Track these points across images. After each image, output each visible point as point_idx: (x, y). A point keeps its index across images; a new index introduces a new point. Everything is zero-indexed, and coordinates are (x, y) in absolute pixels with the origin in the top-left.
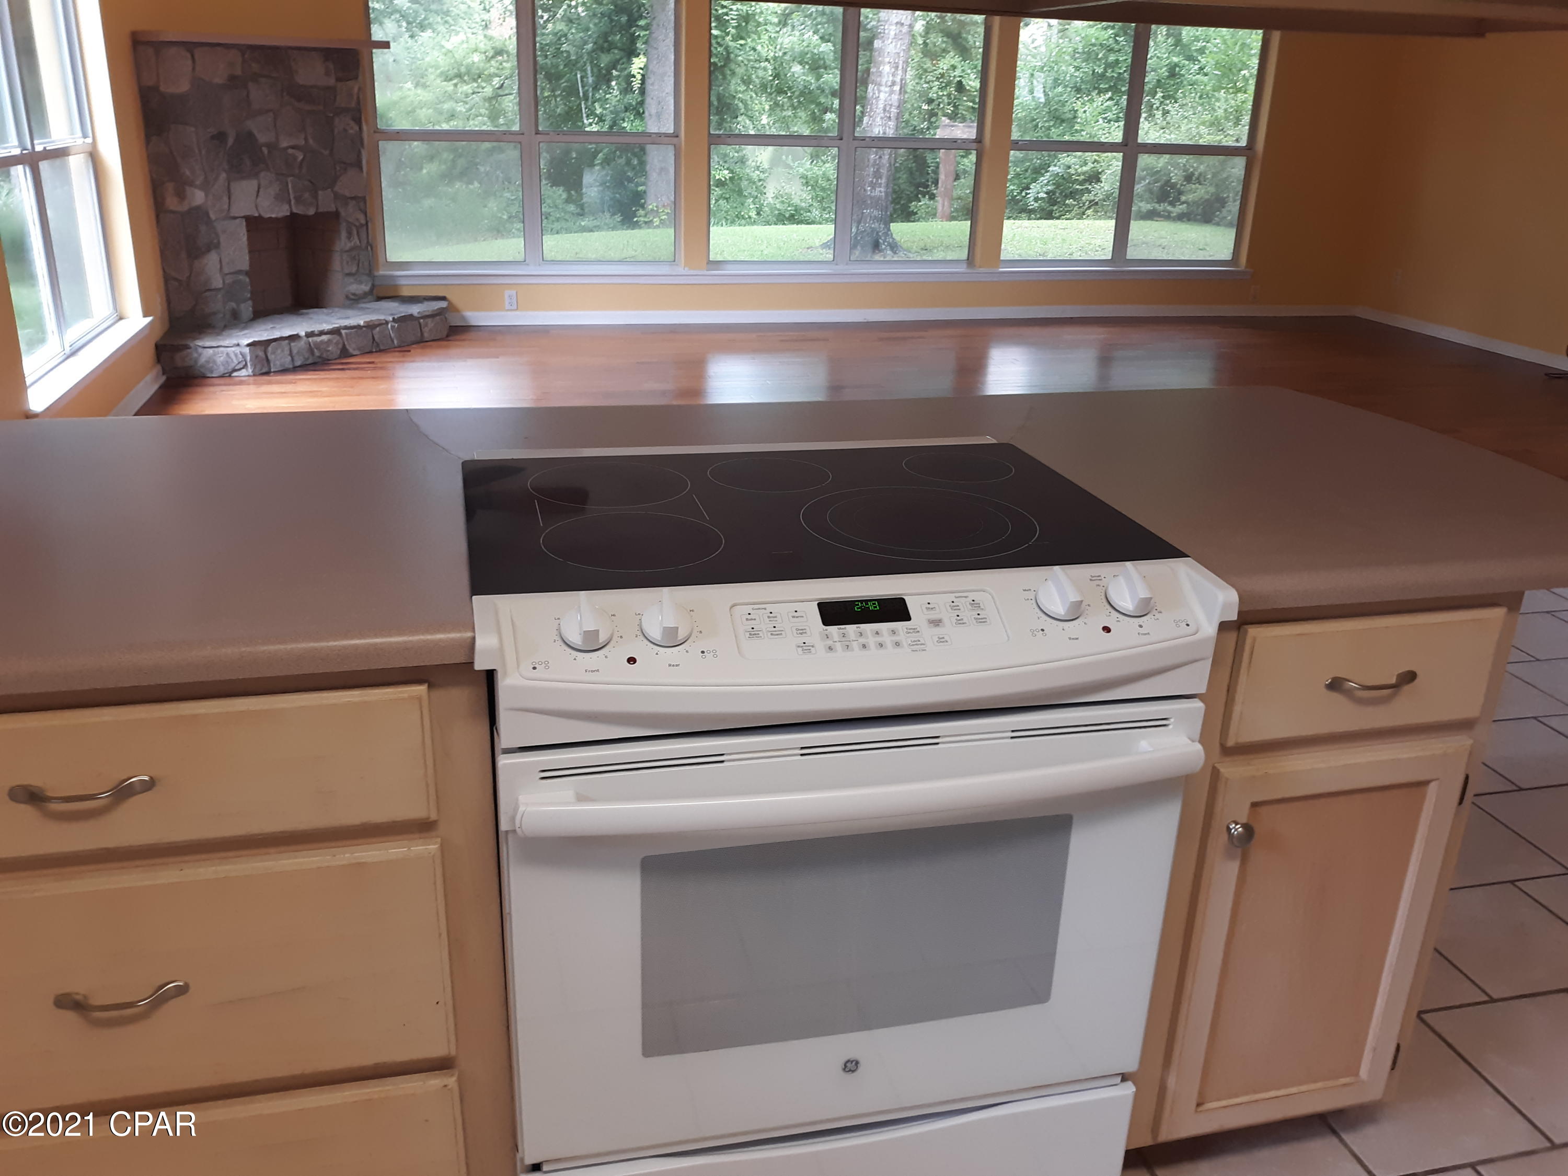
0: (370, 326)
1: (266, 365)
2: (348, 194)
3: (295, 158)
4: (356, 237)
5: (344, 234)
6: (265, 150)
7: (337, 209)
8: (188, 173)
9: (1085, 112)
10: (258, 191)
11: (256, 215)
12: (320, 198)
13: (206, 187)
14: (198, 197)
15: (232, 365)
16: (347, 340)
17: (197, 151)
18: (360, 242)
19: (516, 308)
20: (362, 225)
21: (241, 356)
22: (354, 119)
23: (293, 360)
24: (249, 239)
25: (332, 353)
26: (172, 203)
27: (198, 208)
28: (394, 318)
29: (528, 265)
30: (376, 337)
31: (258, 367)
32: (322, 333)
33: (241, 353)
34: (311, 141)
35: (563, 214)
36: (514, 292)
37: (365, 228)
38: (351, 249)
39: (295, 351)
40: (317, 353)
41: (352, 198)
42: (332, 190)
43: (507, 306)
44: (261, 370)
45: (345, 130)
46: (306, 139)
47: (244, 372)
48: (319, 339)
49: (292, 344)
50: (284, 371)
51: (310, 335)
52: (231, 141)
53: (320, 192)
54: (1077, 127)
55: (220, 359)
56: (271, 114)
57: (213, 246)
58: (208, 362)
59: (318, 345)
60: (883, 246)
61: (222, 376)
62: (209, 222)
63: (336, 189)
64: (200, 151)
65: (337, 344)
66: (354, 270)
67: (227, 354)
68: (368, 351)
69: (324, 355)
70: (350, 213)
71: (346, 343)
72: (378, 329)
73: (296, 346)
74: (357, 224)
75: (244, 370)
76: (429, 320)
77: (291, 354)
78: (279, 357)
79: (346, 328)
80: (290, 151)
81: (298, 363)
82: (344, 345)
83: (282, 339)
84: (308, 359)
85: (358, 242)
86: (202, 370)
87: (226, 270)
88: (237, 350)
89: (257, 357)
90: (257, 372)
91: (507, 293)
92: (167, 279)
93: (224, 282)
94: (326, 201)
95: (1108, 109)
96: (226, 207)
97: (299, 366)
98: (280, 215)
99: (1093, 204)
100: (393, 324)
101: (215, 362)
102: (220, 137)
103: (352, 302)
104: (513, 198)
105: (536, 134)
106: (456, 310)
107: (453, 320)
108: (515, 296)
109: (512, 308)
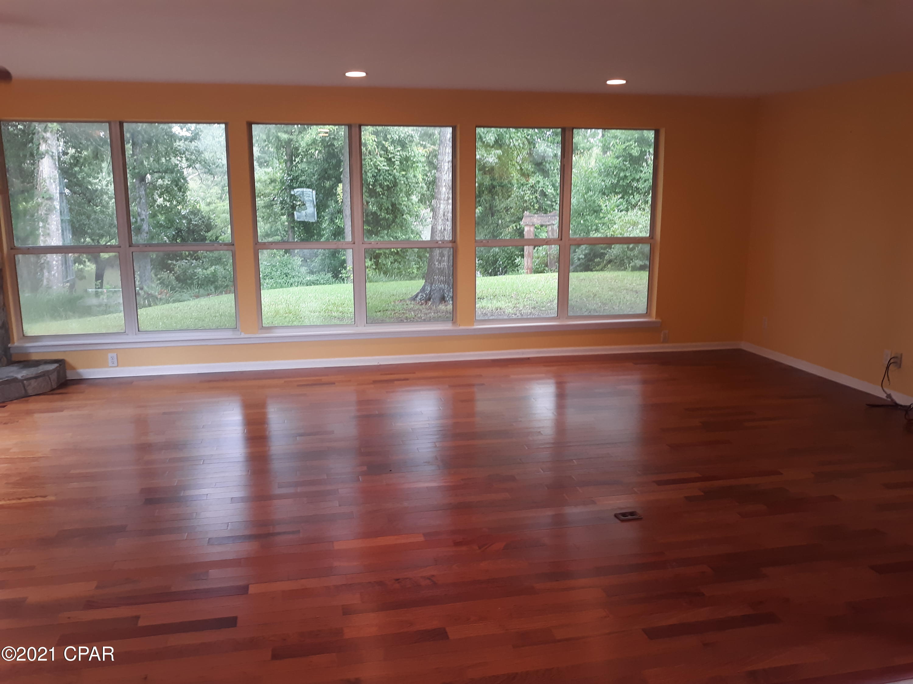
9: (606, 206)
19: (117, 365)
29: (128, 335)
36: (114, 355)
43: (110, 365)
54: (601, 215)
60: (447, 299)
76: (32, 381)
91: (110, 355)
95: (621, 204)
99: (610, 261)
105: (130, 246)
106: (73, 368)
107: (70, 376)
108: (116, 357)
109: (113, 365)
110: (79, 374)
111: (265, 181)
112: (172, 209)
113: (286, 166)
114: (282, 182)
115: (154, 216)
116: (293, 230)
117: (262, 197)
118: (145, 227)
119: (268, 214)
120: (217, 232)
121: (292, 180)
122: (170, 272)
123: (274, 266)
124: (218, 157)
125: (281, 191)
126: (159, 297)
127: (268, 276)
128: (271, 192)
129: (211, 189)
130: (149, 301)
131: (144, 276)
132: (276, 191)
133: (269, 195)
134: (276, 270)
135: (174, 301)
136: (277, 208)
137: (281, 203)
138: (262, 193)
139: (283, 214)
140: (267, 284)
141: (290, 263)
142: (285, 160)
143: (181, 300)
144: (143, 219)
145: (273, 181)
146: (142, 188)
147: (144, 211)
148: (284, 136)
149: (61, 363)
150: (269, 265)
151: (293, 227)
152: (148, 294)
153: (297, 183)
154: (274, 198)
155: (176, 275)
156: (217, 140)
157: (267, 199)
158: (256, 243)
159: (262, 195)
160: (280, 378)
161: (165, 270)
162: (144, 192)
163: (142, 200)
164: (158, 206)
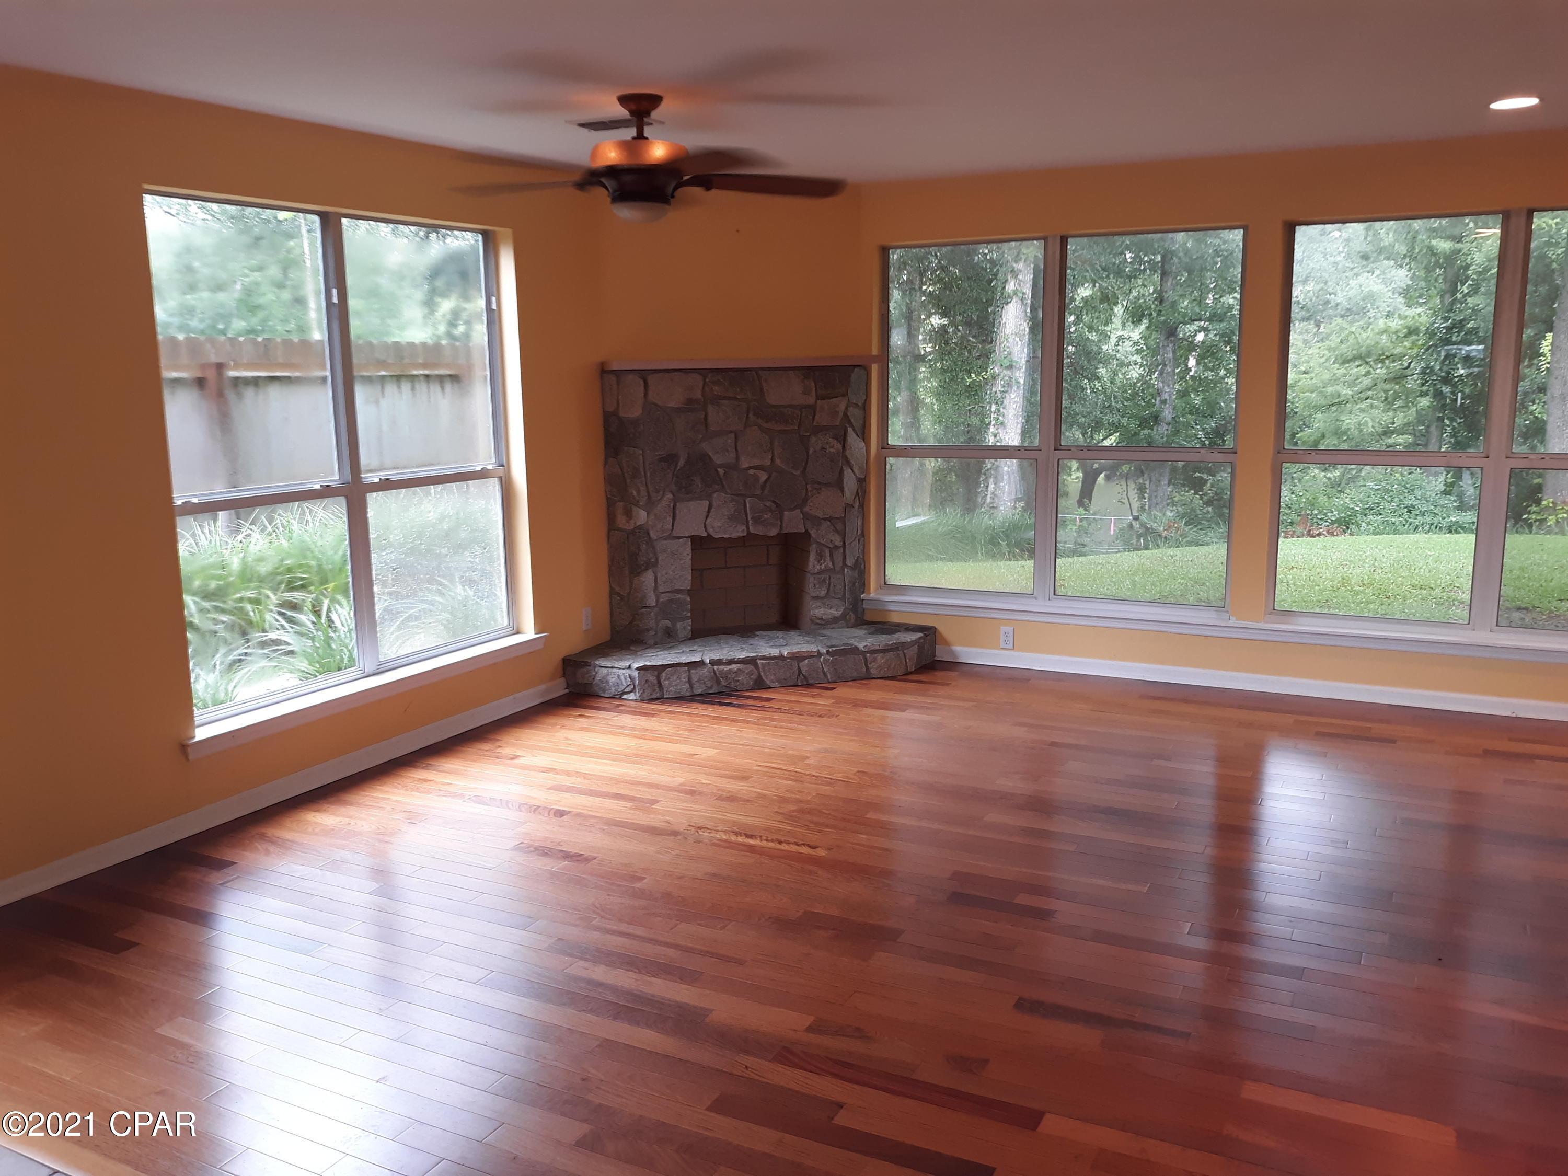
0: (797, 658)
1: (657, 690)
2: (821, 515)
3: (757, 479)
4: (828, 558)
5: (812, 557)
6: (721, 471)
7: (807, 531)
8: (635, 493)
10: (709, 511)
11: (705, 534)
12: (785, 519)
13: (650, 505)
14: (641, 516)
15: (621, 688)
16: (764, 671)
17: (643, 473)
18: (833, 564)
19: (1012, 646)
20: (836, 547)
21: (629, 679)
22: (836, 438)
23: (692, 687)
24: (692, 559)
25: (743, 684)
26: (621, 520)
27: (640, 527)
28: (828, 651)
29: (1036, 598)
30: (804, 671)
31: (648, 692)
32: (731, 662)
33: (630, 676)
34: (778, 461)
35: (1432, 507)
36: (1010, 629)
37: (841, 550)
38: (821, 572)
39: (695, 678)
40: (723, 682)
41: (825, 519)
42: (801, 512)
43: (1002, 645)
44: (651, 694)
45: (823, 449)
46: (772, 460)
47: (632, 696)
48: (726, 668)
49: (692, 671)
50: (680, 699)
51: (713, 662)
52: (681, 463)
53: (786, 513)
55: (612, 680)
56: (733, 435)
57: (652, 564)
58: (601, 681)
59: (726, 675)
61: (613, 698)
62: (650, 541)
63: (806, 509)
64: (645, 473)
65: (750, 674)
66: (823, 593)
67: (619, 676)
68: (792, 684)
69: (733, 685)
70: (824, 535)
71: (762, 674)
72: (806, 661)
73: (696, 674)
74: (831, 546)
75: (632, 694)
76: (879, 656)
77: (690, 681)
78: (675, 684)
79: (764, 658)
80: (752, 472)
81: (699, 691)
82: (760, 676)
83: (679, 665)
84: (711, 687)
85: (830, 564)
86: (596, 689)
87: (661, 589)
88: (627, 672)
89: (647, 681)
90: (646, 697)
91: (1004, 629)
92: (612, 592)
93: (657, 601)
94: (793, 522)
96: (670, 527)
97: (700, 695)
98: (734, 535)
100: (827, 657)
101: (607, 682)
102: (671, 459)
103: (818, 626)
104: (1377, 487)
105: (1056, 449)
106: (946, 643)
107: (941, 654)
108: (1012, 633)
109: (1007, 647)
110: (953, 653)
111: (1396, 332)
112: (1215, 384)
113: (1442, 302)
114: (1431, 333)
115: (1184, 394)
116: (1440, 424)
117: (1387, 361)
118: (1167, 414)
119: (1395, 392)
120: (1294, 424)
121: (1449, 329)
122: (1196, 493)
123: (1388, 491)
124: (1330, 290)
125: (1427, 350)
126: (1164, 535)
127: (1372, 509)
128: (1404, 351)
129: (1310, 348)
130: (1146, 540)
131: (1156, 497)
132: (1415, 351)
133: (1401, 357)
134: (1390, 499)
135: (1189, 544)
136: (1412, 383)
137: (1423, 372)
138: (1386, 354)
139: (1423, 394)
140: (1368, 524)
141: (1421, 487)
142: (1442, 290)
143: (1200, 542)
144: (1166, 400)
145: (1412, 332)
146: (1170, 348)
147: (1169, 386)
148: (1444, 245)
149: (930, 633)
150: (1378, 489)
151: (1441, 419)
152: (1147, 529)
153: (1459, 335)
154: (1410, 364)
155: (1205, 498)
156: (1332, 259)
157: (1396, 365)
158: (1280, 450)
159: (1387, 357)
160: (1290, 712)
161: (1187, 489)
162: (1171, 355)
163: (1168, 367)
164: (1192, 377)
